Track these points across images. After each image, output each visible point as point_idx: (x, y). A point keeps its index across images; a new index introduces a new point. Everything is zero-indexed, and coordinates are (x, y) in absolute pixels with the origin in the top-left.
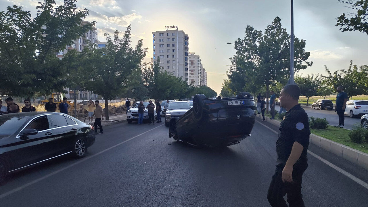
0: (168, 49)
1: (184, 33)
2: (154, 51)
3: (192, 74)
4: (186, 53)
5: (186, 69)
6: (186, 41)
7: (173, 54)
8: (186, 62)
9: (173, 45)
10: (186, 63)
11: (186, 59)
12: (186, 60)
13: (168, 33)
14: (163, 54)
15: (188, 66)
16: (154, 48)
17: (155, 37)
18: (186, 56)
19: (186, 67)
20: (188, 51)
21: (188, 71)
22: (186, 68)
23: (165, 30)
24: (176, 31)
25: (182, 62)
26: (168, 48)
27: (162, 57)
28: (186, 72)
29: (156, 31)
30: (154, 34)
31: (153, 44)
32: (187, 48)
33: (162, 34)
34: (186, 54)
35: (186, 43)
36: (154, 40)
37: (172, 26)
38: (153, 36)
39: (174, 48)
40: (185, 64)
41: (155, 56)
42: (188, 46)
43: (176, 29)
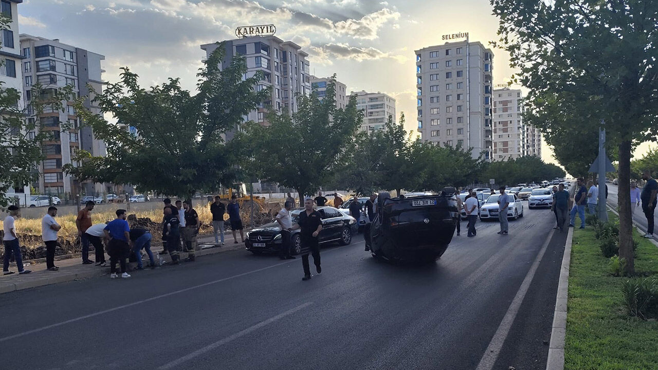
0: (447, 82)
1: (482, 46)
2: (420, 88)
3: (505, 130)
4: (487, 87)
5: (488, 122)
6: (486, 62)
7: (459, 93)
8: (487, 106)
9: (459, 74)
10: (487, 109)
11: (486, 101)
12: (487, 103)
13: (447, 49)
14: (436, 94)
15: (491, 115)
16: (418, 82)
17: (420, 61)
18: (487, 95)
19: (487, 117)
20: (491, 83)
21: (491, 126)
22: (487, 120)
23: (443, 43)
24: (466, 44)
25: (479, 106)
26: (449, 80)
27: (435, 100)
28: (487, 128)
29: (422, 48)
30: (419, 54)
31: (416, 75)
32: (488, 78)
33: (434, 54)
34: (488, 90)
35: (487, 67)
36: (419, 66)
37: (457, 33)
38: (418, 59)
39: (460, 79)
40: (483, 112)
41: (421, 100)
42: (491, 72)
43: (464, 39)
